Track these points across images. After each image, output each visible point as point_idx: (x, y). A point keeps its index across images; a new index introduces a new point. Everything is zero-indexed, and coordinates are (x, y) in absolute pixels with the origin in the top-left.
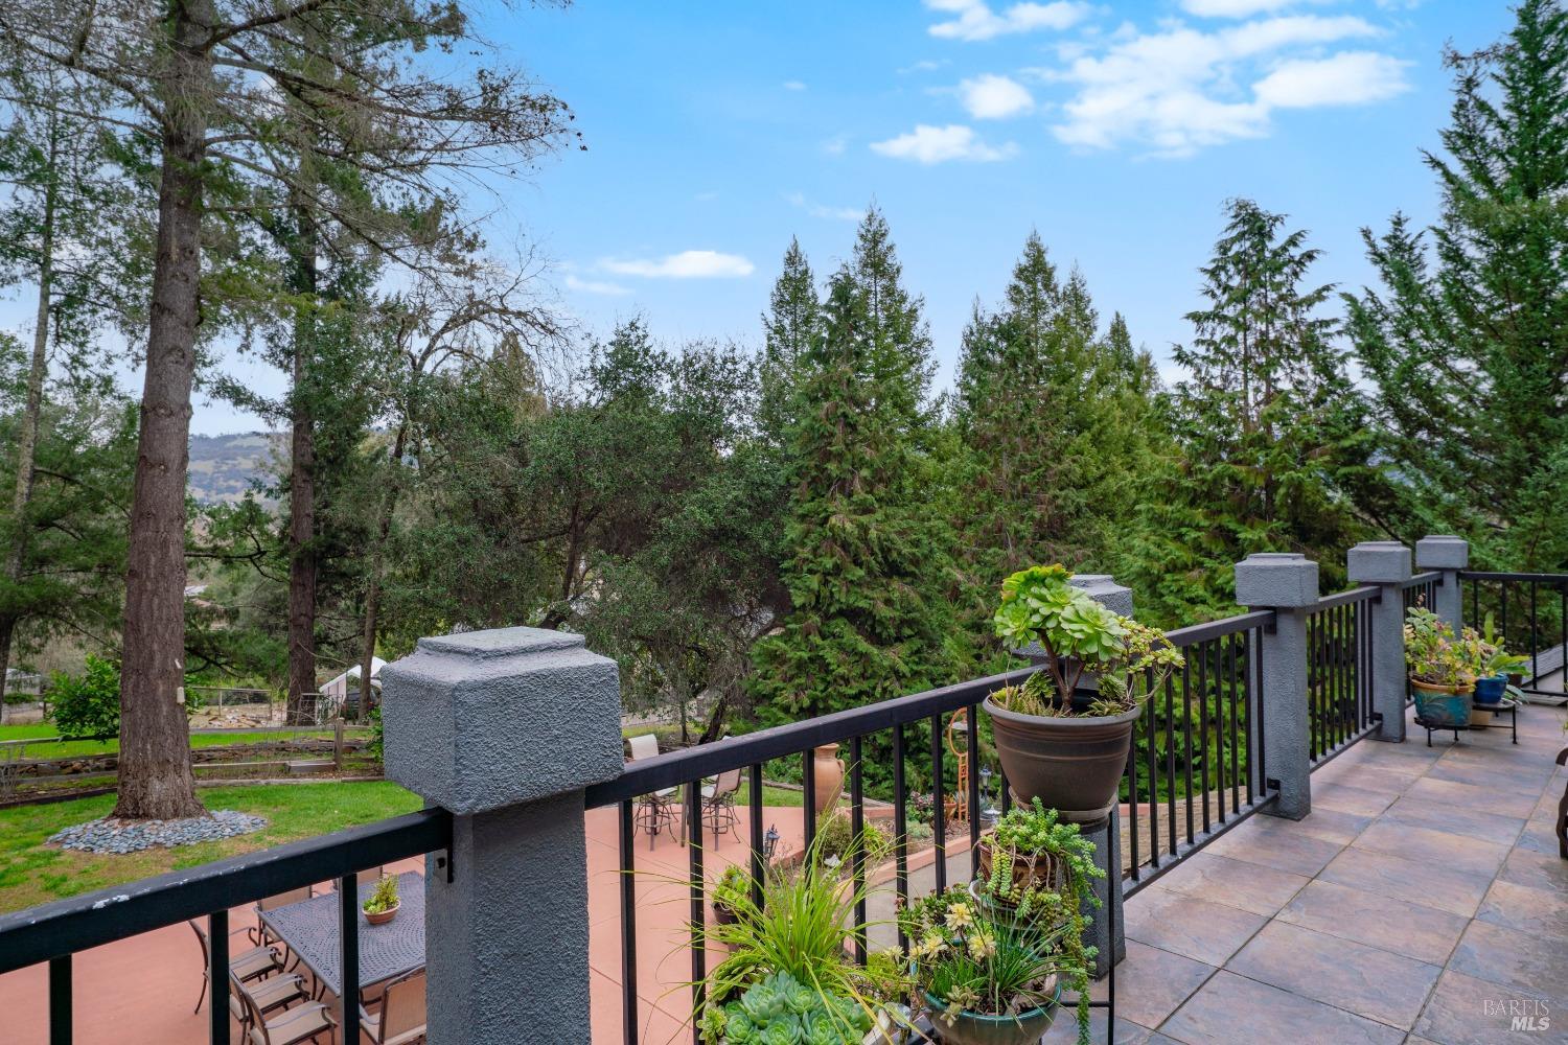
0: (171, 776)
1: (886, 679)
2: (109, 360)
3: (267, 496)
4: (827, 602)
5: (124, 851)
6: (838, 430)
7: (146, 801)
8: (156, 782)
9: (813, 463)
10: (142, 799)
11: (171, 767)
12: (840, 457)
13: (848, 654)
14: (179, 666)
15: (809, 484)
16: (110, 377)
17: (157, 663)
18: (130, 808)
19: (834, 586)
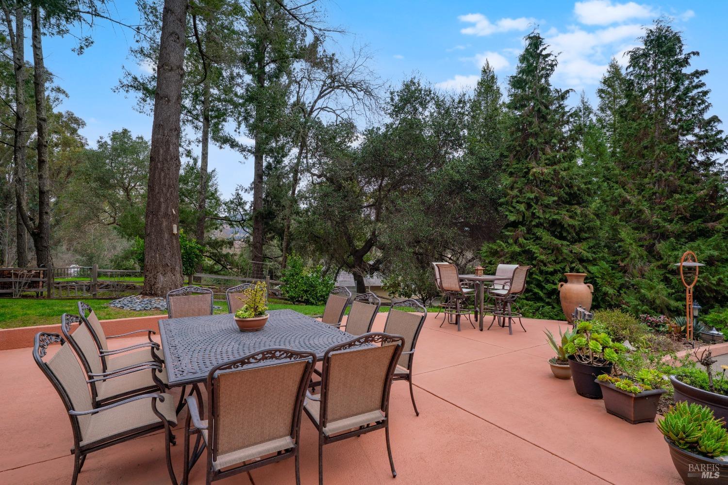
0: (169, 274)
1: (572, 262)
2: (190, 143)
3: (245, 192)
4: (529, 219)
5: (138, 309)
6: (535, 120)
7: (156, 286)
8: (161, 275)
9: (517, 144)
10: (154, 285)
11: (169, 268)
12: (536, 135)
13: (544, 249)
14: (174, 213)
15: (515, 156)
16: (190, 150)
17: (162, 209)
18: (148, 290)
19: (535, 209)
